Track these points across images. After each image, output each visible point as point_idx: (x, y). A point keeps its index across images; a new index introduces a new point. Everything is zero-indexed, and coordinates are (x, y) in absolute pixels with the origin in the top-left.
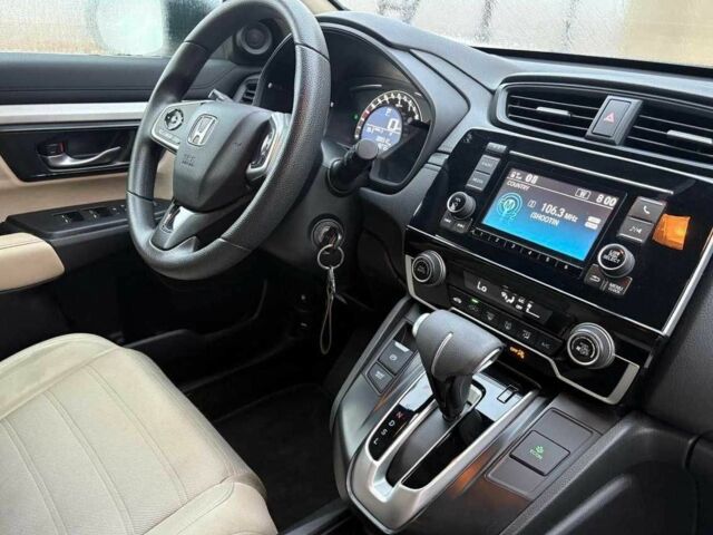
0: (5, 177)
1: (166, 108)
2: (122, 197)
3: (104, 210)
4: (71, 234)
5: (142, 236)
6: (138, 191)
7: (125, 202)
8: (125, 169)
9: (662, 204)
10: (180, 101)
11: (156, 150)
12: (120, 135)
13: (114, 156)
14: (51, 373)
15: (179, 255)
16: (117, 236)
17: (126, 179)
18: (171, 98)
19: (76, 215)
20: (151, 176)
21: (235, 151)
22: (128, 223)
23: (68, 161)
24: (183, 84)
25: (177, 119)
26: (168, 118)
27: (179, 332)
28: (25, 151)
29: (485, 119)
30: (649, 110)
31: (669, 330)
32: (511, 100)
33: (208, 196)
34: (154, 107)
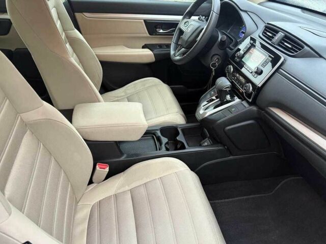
0: (146, 33)
1: (185, 20)
2: (169, 43)
3: (168, 46)
4: (158, 51)
5: (172, 52)
6: (174, 42)
7: (170, 44)
8: (173, 35)
9: (271, 59)
12: (174, 25)
13: (172, 31)
14: (147, 85)
17: (172, 38)
18: (187, 17)
19: (160, 46)
20: (179, 38)
21: (195, 34)
22: (170, 51)
23: (161, 31)
25: (187, 24)
26: (185, 23)
27: (182, 86)
28: (152, 27)
29: (258, 33)
30: (286, 37)
31: (260, 86)
32: (265, 30)
33: (187, 45)
34: (183, 18)
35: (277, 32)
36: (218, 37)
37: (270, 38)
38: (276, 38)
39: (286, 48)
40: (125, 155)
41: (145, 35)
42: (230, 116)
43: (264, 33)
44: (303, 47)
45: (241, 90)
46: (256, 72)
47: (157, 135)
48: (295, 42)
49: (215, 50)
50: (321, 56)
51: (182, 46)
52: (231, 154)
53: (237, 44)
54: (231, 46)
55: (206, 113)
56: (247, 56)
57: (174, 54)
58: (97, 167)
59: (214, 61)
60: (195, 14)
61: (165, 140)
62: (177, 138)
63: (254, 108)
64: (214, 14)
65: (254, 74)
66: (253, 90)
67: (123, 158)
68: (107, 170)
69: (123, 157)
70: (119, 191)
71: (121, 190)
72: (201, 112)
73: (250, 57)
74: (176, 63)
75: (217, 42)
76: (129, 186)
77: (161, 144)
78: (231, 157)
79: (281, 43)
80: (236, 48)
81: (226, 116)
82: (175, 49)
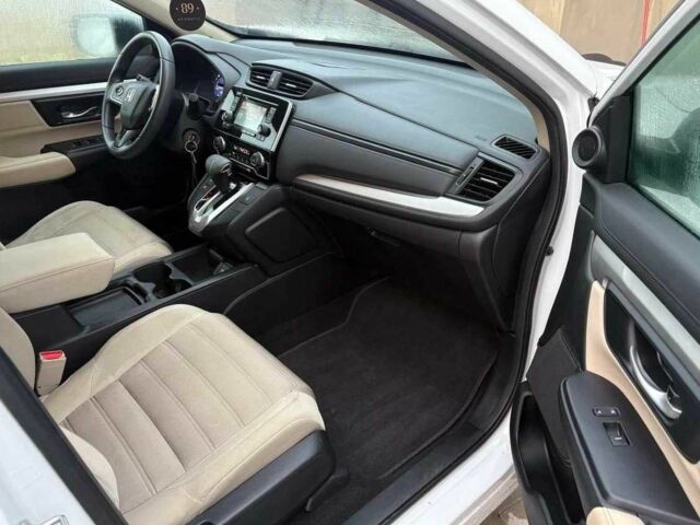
0: (42, 124)
1: (116, 85)
3: (92, 140)
4: (78, 152)
5: (110, 143)
6: (107, 125)
7: (102, 133)
8: (100, 118)
10: (122, 81)
11: (115, 108)
12: (95, 100)
13: (94, 111)
15: (124, 148)
16: (99, 153)
18: (117, 81)
19: (78, 143)
23: (71, 115)
24: (123, 72)
25: (121, 91)
26: (117, 90)
28: (51, 111)
29: (243, 82)
30: (284, 75)
31: (273, 149)
32: (252, 73)
33: (134, 123)
34: (110, 85)
35: (270, 72)
36: (183, 101)
37: (264, 83)
38: (272, 80)
39: (291, 90)
40: (88, 328)
41: (40, 128)
42: (244, 210)
43: (253, 78)
44: (311, 84)
45: (249, 168)
46: (261, 133)
47: (131, 284)
48: (299, 80)
49: (185, 121)
50: (337, 91)
51: (125, 128)
52: (268, 275)
53: (217, 105)
54: (208, 110)
55: (207, 218)
56: (240, 115)
57: (116, 145)
58: (42, 357)
59: (189, 141)
60: (128, 75)
61: (148, 287)
62: (171, 277)
63: (276, 188)
64: (167, 63)
65: (259, 136)
66: (265, 159)
67: (84, 334)
68: (63, 358)
69: (85, 331)
70: (99, 389)
71: (102, 386)
72: (198, 219)
73: (244, 116)
74: (124, 158)
75: (184, 109)
76: (113, 374)
77: (144, 294)
78: (269, 281)
79: (281, 86)
80: (218, 111)
81: (239, 212)
82: (113, 136)
